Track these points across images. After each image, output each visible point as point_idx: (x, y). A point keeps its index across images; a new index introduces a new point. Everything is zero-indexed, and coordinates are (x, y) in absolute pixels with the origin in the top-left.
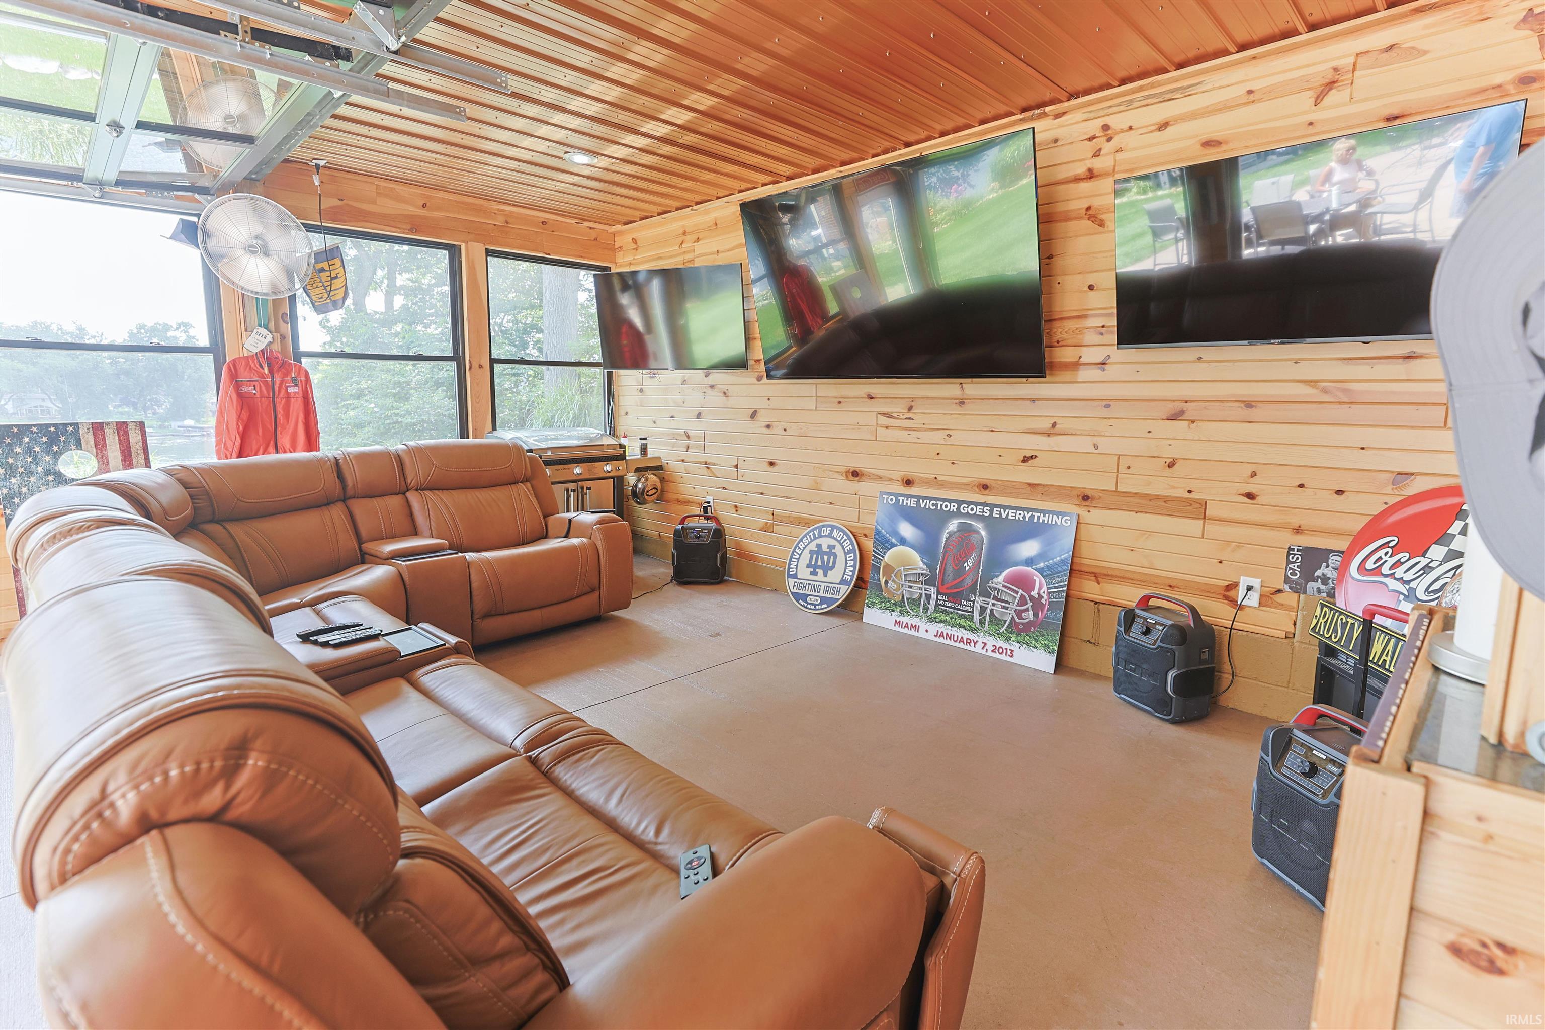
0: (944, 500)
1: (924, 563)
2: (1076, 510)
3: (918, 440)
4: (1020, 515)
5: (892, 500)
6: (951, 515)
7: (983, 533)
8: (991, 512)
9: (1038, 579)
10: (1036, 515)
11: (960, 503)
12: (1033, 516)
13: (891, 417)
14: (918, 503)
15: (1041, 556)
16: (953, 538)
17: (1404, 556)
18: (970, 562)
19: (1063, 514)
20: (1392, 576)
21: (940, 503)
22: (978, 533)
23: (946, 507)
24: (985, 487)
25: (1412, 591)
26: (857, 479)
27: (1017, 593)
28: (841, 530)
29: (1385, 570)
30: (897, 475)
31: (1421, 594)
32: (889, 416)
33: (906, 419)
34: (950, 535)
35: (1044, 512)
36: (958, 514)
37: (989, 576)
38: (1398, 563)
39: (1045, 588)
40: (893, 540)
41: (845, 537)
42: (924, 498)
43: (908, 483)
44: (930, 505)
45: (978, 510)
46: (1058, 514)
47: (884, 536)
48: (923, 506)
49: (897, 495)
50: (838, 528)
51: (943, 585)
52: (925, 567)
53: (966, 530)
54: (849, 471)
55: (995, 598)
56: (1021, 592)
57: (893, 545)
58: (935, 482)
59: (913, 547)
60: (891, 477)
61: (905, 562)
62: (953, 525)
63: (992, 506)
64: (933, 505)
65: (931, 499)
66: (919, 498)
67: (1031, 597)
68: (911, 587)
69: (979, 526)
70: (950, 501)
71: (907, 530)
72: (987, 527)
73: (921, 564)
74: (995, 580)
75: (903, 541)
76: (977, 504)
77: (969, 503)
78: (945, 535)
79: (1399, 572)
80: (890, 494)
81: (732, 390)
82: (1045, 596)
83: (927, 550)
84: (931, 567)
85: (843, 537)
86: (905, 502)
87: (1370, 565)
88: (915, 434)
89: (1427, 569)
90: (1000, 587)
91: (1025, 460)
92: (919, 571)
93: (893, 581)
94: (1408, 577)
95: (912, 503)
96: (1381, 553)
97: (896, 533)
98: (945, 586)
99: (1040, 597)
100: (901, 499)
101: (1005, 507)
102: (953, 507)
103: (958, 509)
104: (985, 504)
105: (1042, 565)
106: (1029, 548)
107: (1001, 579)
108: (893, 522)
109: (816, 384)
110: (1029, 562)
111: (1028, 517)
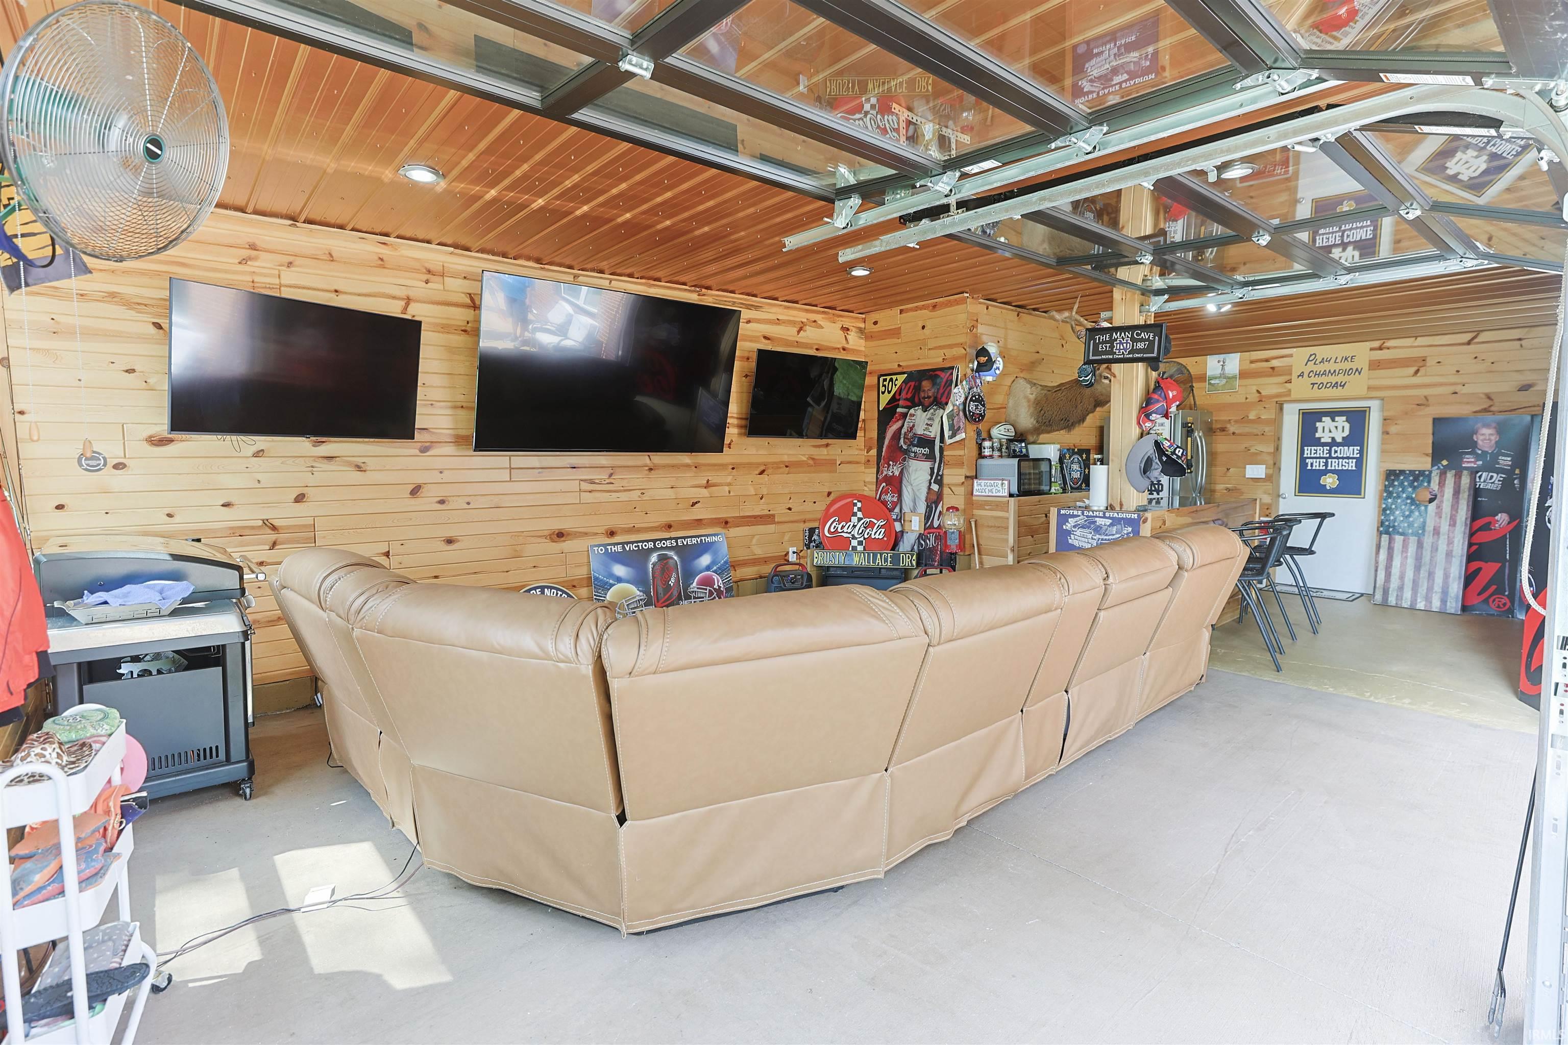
0: (643, 542)
1: (640, 591)
2: (724, 531)
3: (618, 500)
4: (694, 541)
5: (602, 550)
6: (650, 551)
7: (676, 558)
8: (677, 542)
9: (716, 577)
10: (703, 538)
11: (654, 541)
12: (701, 540)
13: (595, 483)
14: (624, 548)
15: (713, 563)
16: (657, 567)
17: (844, 523)
18: (673, 580)
19: (717, 535)
20: (843, 532)
21: (640, 544)
22: (672, 558)
23: (645, 546)
24: (670, 526)
25: (853, 535)
26: (562, 539)
27: (706, 589)
28: (552, 588)
29: (839, 530)
30: (602, 530)
31: (857, 536)
32: (592, 482)
33: (607, 483)
34: (654, 564)
35: (707, 536)
36: (655, 549)
37: (687, 585)
38: (843, 527)
39: (721, 581)
40: (611, 581)
41: (560, 593)
42: (627, 543)
43: (612, 534)
44: (633, 547)
45: (668, 543)
46: (715, 535)
47: (602, 580)
48: (628, 549)
49: (605, 545)
50: (548, 587)
51: (658, 602)
52: (641, 594)
53: (663, 559)
54: (553, 533)
55: (695, 598)
56: (708, 588)
57: (612, 585)
58: (633, 530)
59: (628, 582)
60: (595, 531)
61: (625, 595)
62: (654, 558)
63: (676, 539)
64: (635, 547)
65: (633, 543)
66: (623, 544)
67: (714, 589)
68: (634, 612)
69: (671, 554)
70: (648, 541)
71: (620, 570)
72: (677, 553)
73: (638, 593)
74: (691, 586)
75: (619, 580)
76: (666, 539)
77: (661, 540)
78: (651, 566)
79: (845, 529)
80: (599, 546)
81: (371, 463)
82: (722, 586)
83: (640, 581)
84: (647, 593)
85: (557, 594)
86: (613, 549)
87: (832, 530)
88: (614, 495)
89: (854, 526)
90: (695, 589)
91: (693, 504)
92: (638, 598)
93: (619, 613)
94: (849, 530)
95: (619, 548)
96: (834, 524)
97: (611, 575)
98: (661, 602)
99: (720, 587)
100: (609, 547)
101: (685, 538)
102: (651, 545)
103: (654, 545)
104: (671, 539)
105: (715, 568)
106: (705, 560)
107: (694, 584)
108: (607, 567)
109: (510, 456)
110: (708, 568)
111: (699, 540)
